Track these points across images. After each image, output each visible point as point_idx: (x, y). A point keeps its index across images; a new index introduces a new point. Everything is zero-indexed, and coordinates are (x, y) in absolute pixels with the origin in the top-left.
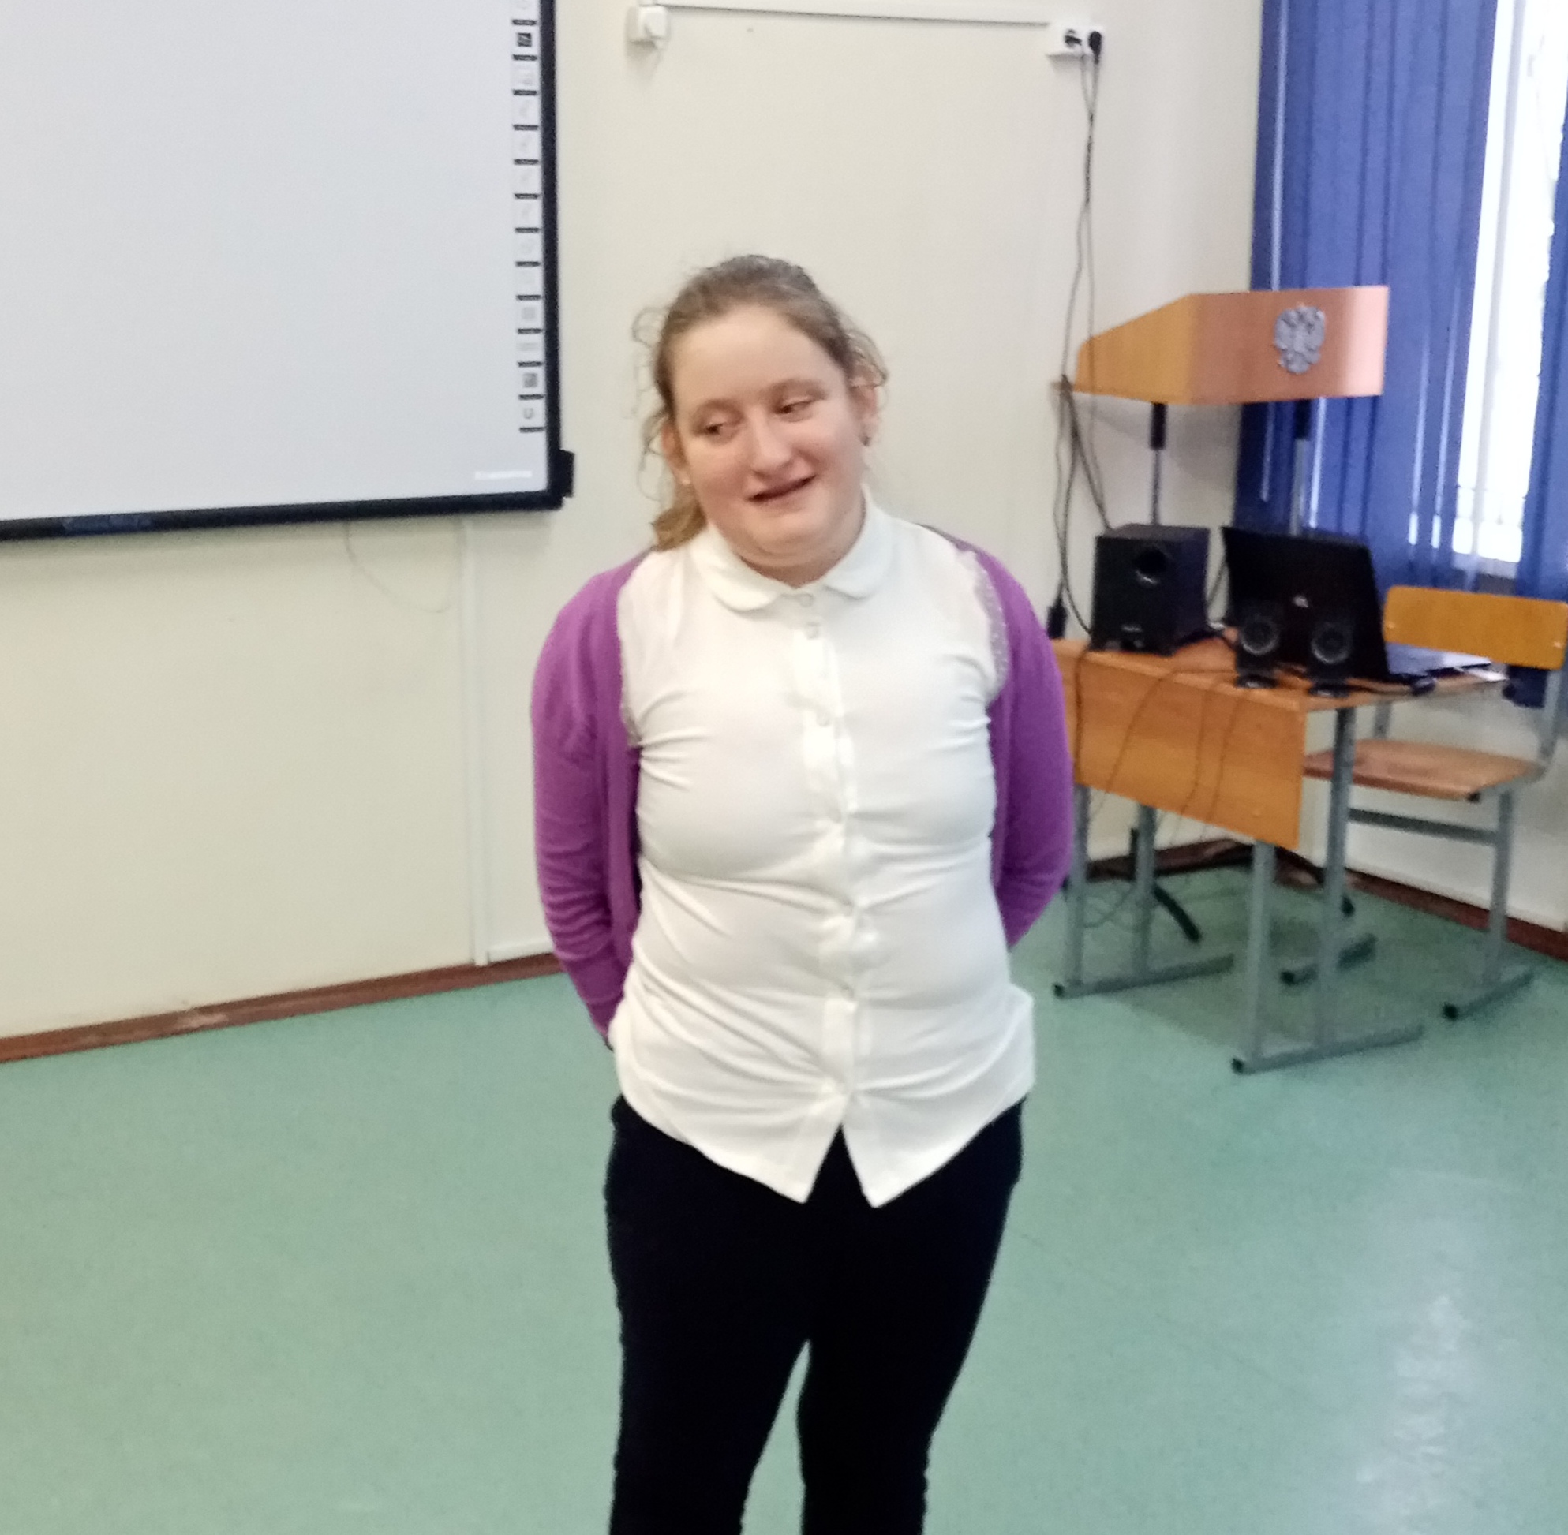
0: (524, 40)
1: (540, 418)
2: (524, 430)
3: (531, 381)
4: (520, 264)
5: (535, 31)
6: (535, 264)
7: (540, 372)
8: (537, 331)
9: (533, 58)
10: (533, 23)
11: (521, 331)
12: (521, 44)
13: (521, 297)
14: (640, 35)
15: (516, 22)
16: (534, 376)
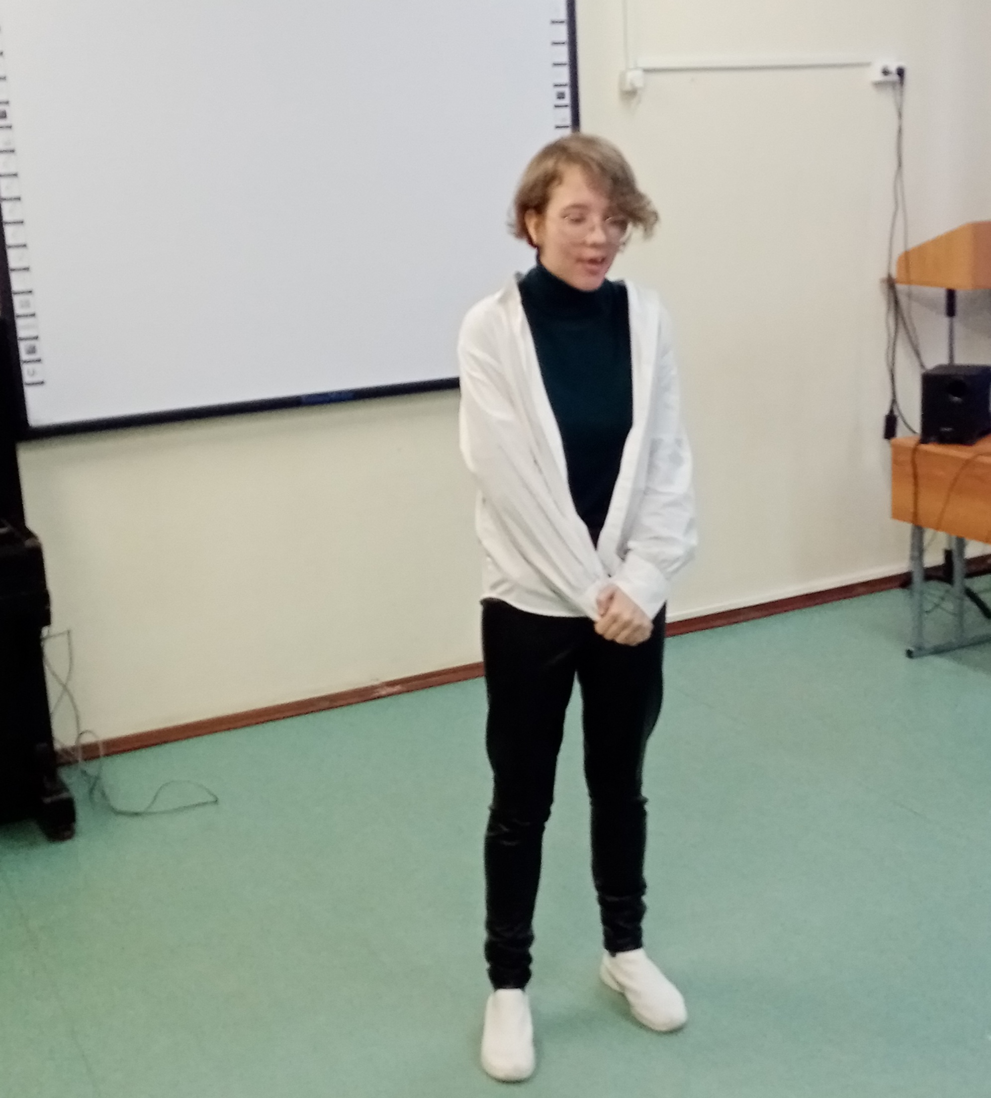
0: (561, 96)
5: (567, 91)
9: (566, 106)
10: (565, 85)
12: (558, 99)
14: (628, 87)
15: (556, 86)
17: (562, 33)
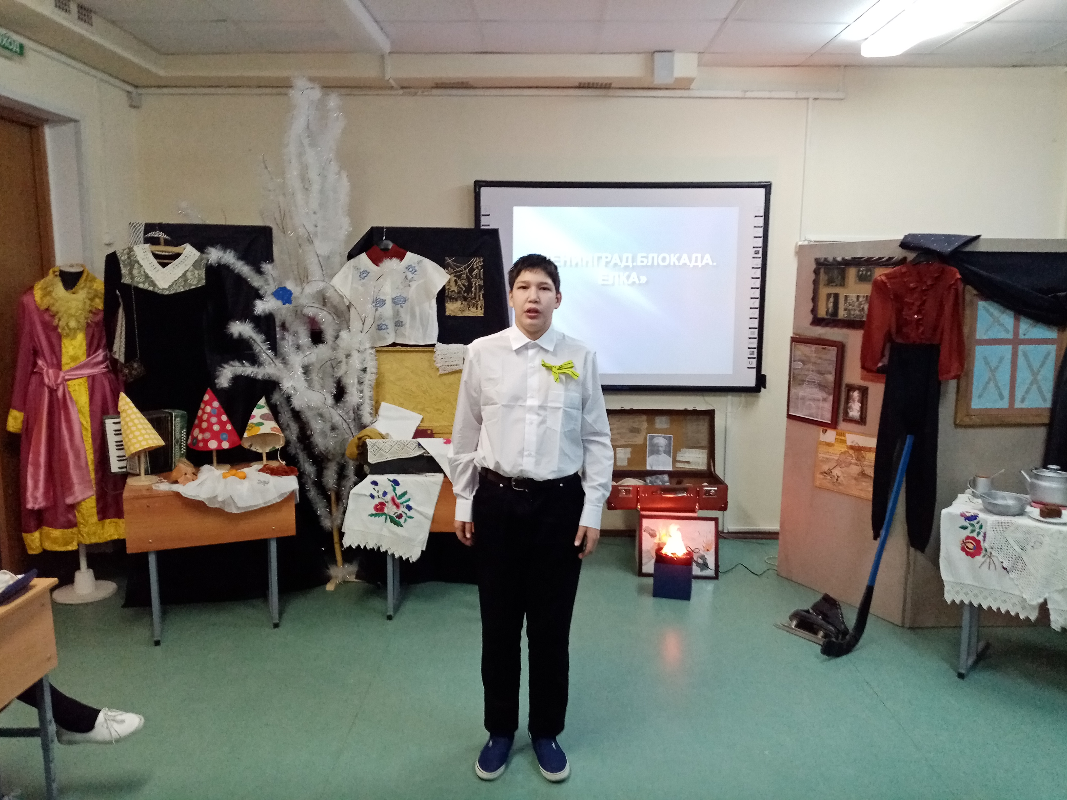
0: (756, 253)
1: (754, 365)
2: (748, 368)
3: (752, 353)
4: (751, 318)
5: (761, 250)
6: (756, 318)
7: (755, 351)
8: (756, 338)
9: (760, 258)
10: (760, 247)
11: (750, 338)
12: (755, 254)
13: (750, 328)
15: (754, 247)
16: (753, 352)
17: (761, 222)
